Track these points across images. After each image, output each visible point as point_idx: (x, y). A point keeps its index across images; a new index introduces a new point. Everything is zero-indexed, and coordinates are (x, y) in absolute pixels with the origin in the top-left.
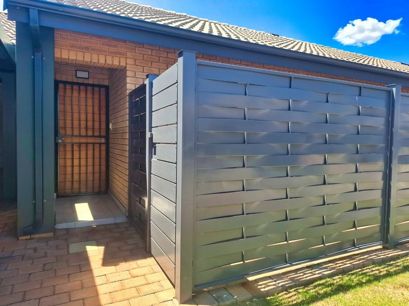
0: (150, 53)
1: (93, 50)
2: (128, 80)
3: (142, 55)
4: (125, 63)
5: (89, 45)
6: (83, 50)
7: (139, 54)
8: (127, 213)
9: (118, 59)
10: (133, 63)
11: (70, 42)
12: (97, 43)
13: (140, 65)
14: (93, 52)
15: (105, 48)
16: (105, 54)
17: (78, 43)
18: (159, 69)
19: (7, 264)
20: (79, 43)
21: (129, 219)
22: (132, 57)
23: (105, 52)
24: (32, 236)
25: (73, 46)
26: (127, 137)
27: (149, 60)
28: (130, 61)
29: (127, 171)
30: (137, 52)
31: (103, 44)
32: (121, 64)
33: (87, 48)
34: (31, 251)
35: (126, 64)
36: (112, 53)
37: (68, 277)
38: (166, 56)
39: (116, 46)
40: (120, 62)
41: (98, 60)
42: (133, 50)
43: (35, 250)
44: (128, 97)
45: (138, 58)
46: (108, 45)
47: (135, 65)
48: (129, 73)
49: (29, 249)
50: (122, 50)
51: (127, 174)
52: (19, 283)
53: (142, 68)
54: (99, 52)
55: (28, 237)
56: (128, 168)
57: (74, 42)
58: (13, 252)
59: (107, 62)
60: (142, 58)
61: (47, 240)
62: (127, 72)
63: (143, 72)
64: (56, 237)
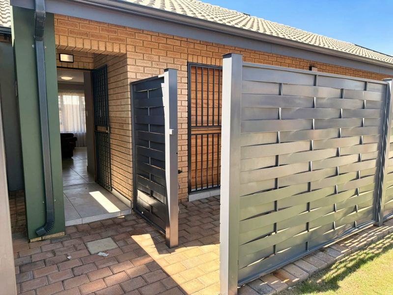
0: (150, 40)
1: (93, 36)
2: (129, 68)
3: (142, 41)
4: (125, 50)
5: (88, 31)
6: (83, 37)
7: (138, 41)
8: (132, 205)
9: (118, 46)
10: (133, 50)
11: (68, 27)
12: (97, 28)
13: (140, 52)
14: (92, 38)
15: (105, 34)
16: (105, 40)
17: (76, 28)
18: (159, 56)
19: (31, 272)
20: (78, 29)
21: (134, 211)
22: (132, 44)
23: (105, 38)
24: (44, 238)
25: (71, 32)
26: (130, 129)
27: (148, 46)
28: (130, 48)
29: (131, 163)
30: (137, 38)
31: (102, 30)
32: (122, 51)
33: (86, 34)
34: (50, 255)
35: (127, 51)
36: (111, 39)
37: (104, 281)
38: (165, 42)
39: (115, 32)
40: (120, 49)
41: (98, 47)
42: (133, 36)
43: (54, 252)
44: (129, 86)
45: (137, 44)
46: (108, 31)
47: (135, 52)
48: (129, 61)
49: (47, 252)
50: (123, 36)
51: (131, 166)
52: (56, 293)
53: (142, 55)
54: (99, 38)
55: (40, 239)
56: (131, 160)
57: (73, 28)
58: (31, 257)
59: (108, 50)
60: (142, 45)
61: (60, 240)
62: (128, 59)
63: (143, 60)
64: (69, 236)
